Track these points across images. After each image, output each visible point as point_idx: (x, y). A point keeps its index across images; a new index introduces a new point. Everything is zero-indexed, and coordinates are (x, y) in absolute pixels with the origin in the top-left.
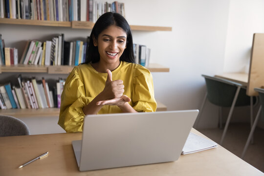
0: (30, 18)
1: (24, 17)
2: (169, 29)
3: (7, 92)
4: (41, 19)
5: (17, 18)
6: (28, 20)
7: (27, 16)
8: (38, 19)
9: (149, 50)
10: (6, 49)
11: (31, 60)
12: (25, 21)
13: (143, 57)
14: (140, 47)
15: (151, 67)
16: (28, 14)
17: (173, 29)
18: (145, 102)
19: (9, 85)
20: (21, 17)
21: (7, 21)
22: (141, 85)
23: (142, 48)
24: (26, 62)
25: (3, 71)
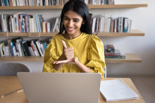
0: (56, 5)
1: (53, 4)
2: (146, 6)
3: (44, 47)
4: (62, 5)
5: (49, 5)
6: (55, 6)
7: (54, 4)
8: (60, 5)
9: (131, 21)
10: (43, 23)
11: (56, 29)
12: (53, 7)
13: (126, 26)
14: (124, 19)
15: (132, 32)
16: (55, 2)
17: (148, 6)
18: (96, 61)
19: (45, 43)
20: (51, 4)
21: (44, 7)
22: (93, 49)
23: (126, 20)
24: (54, 30)
25: (41, 36)
